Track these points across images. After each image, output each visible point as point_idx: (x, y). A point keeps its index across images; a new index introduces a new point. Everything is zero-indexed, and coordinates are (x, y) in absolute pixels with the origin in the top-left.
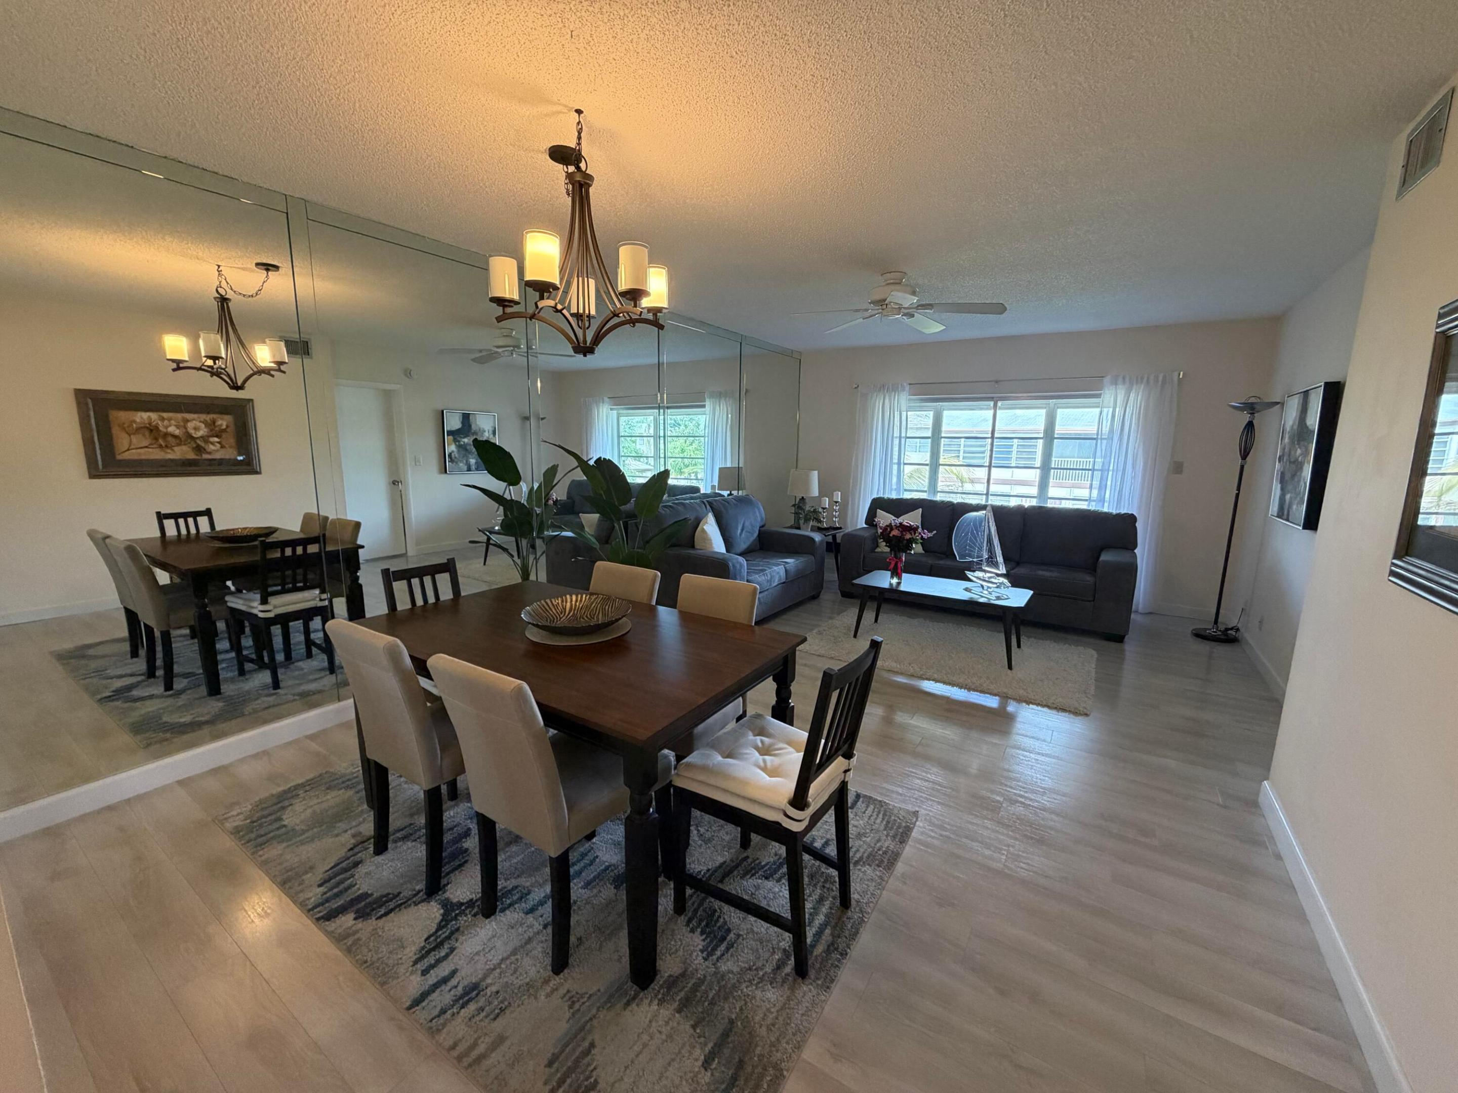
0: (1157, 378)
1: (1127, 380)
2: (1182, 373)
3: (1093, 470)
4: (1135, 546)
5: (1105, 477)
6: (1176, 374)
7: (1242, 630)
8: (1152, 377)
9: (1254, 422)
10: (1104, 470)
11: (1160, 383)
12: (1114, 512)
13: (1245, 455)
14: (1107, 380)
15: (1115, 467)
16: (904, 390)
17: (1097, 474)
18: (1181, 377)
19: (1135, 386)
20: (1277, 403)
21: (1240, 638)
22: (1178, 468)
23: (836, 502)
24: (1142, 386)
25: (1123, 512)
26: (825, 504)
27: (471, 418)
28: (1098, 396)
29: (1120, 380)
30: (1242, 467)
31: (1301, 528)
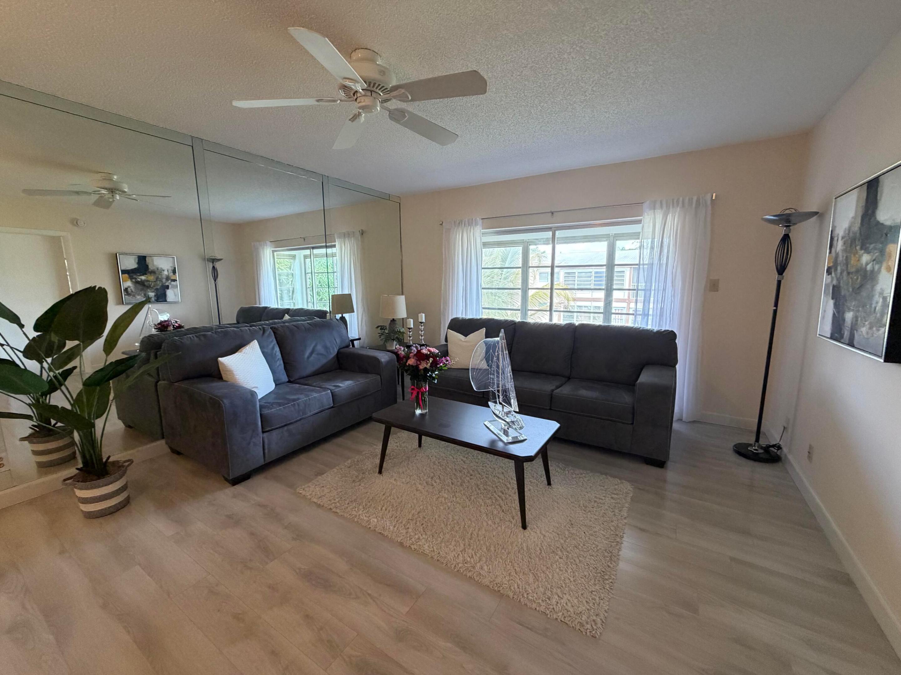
0: (691, 200)
1: (664, 206)
2: (714, 195)
3: (638, 290)
4: (676, 362)
5: (648, 295)
6: (709, 196)
7: (785, 450)
8: (687, 201)
9: (790, 235)
10: (647, 290)
11: (694, 206)
12: (656, 329)
13: (781, 269)
14: (645, 205)
15: (657, 286)
16: (476, 224)
17: (642, 294)
18: (714, 198)
19: (671, 209)
20: (816, 213)
21: (783, 457)
22: (713, 286)
23: (421, 323)
24: (678, 209)
25: (663, 329)
26: (410, 325)
27: (147, 259)
28: (639, 222)
29: (658, 205)
30: (779, 283)
31: (882, 361)
